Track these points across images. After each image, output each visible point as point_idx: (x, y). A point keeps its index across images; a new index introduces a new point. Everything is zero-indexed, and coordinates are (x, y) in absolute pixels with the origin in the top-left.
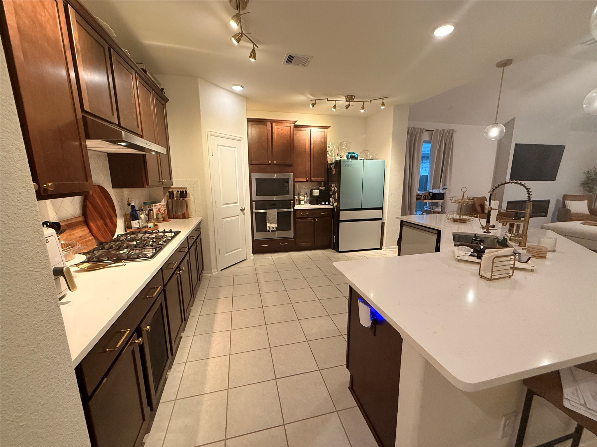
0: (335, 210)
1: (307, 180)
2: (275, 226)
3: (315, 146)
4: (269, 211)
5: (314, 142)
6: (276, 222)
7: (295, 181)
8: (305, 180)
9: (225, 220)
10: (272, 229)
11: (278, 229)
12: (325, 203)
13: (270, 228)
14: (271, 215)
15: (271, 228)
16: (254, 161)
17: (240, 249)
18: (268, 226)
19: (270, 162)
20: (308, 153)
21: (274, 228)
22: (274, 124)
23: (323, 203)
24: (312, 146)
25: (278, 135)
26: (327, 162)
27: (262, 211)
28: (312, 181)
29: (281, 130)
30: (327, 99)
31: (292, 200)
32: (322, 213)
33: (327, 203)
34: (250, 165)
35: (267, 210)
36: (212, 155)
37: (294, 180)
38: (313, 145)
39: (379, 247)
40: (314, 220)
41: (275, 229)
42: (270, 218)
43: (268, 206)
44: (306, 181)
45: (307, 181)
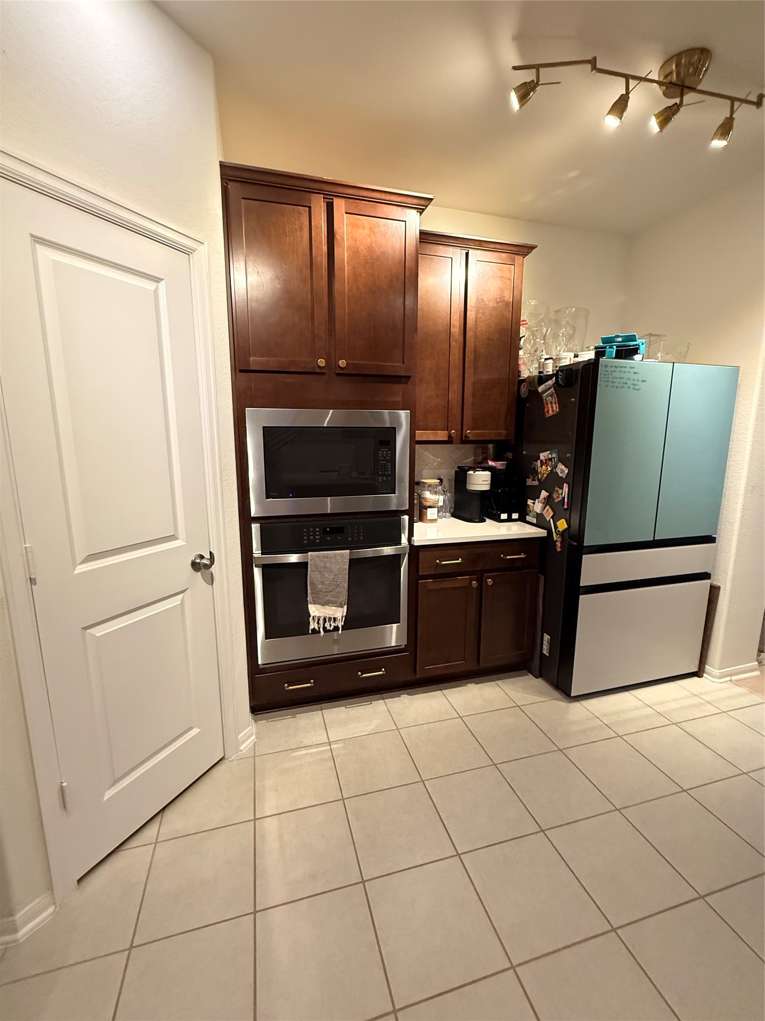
0: (559, 544)
1: (450, 436)
2: (340, 613)
3: (480, 315)
4: (318, 556)
5: (480, 301)
6: (344, 597)
7: (417, 439)
8: (442, 435)
9: (99, 631)
10: (327, 625)
11: (351, 622)
12: (510, 516)
13: (321, 622)
14: (327, 575)
15: (325, 621)
16: (254, 355)
17: (195, 731)
18: (312, 614)
19: (321, 362)
20: (456, 341)
21: (335, 619)
22: (340, 205)
23: (504, 516)
24: (471, 315)
25: (355, 252)
26: (519, 376)
27: (294, 558)
28: (464, 441)
29: (367, 232)
30: (593, 62)
31: (404, 512)
32: (508, 557)
33: (515, 516)
34: (241, 371)
35: (309, 553)
37: (412, 435)
38: (474, 313)
39: (695, 669)
40: (481, 581)
41: (340, 624)
42: (323, 583)
43: (314, 536)
44: (446, 439)
45: (450, 441)
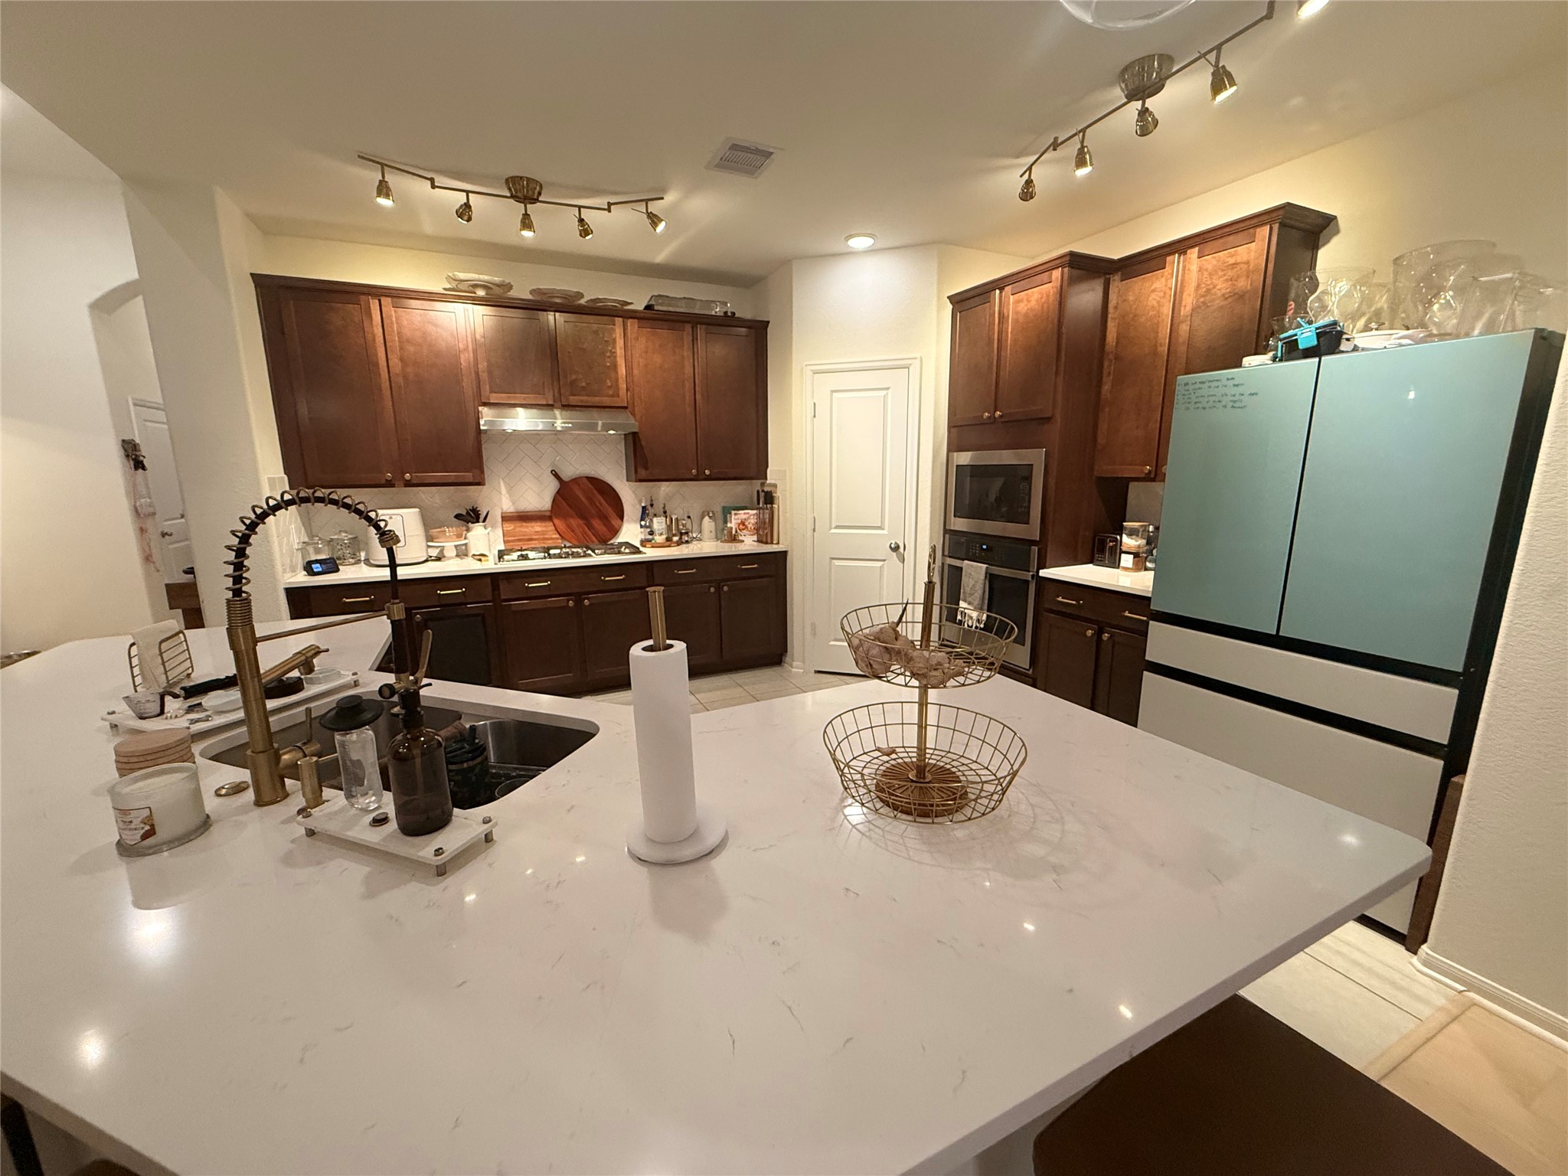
3: (1197, 322)
4: (968, 565)
5: (1198, 306)
8: (1139, 472)
9: (837, 563)
10: (969, 621)
13: (966, 618)
14: (971, 580)
16: (958, 415)
18: (961, 609)
20: (1163, 361)
22: (1008, 290)
24: (1183, 327)
31: (1033, 543)
34: (952, 427)
36: (814, 416)
38: (1188, 323)
42: (968, 586)
43: (976, 550)
44: (1143, 475)
